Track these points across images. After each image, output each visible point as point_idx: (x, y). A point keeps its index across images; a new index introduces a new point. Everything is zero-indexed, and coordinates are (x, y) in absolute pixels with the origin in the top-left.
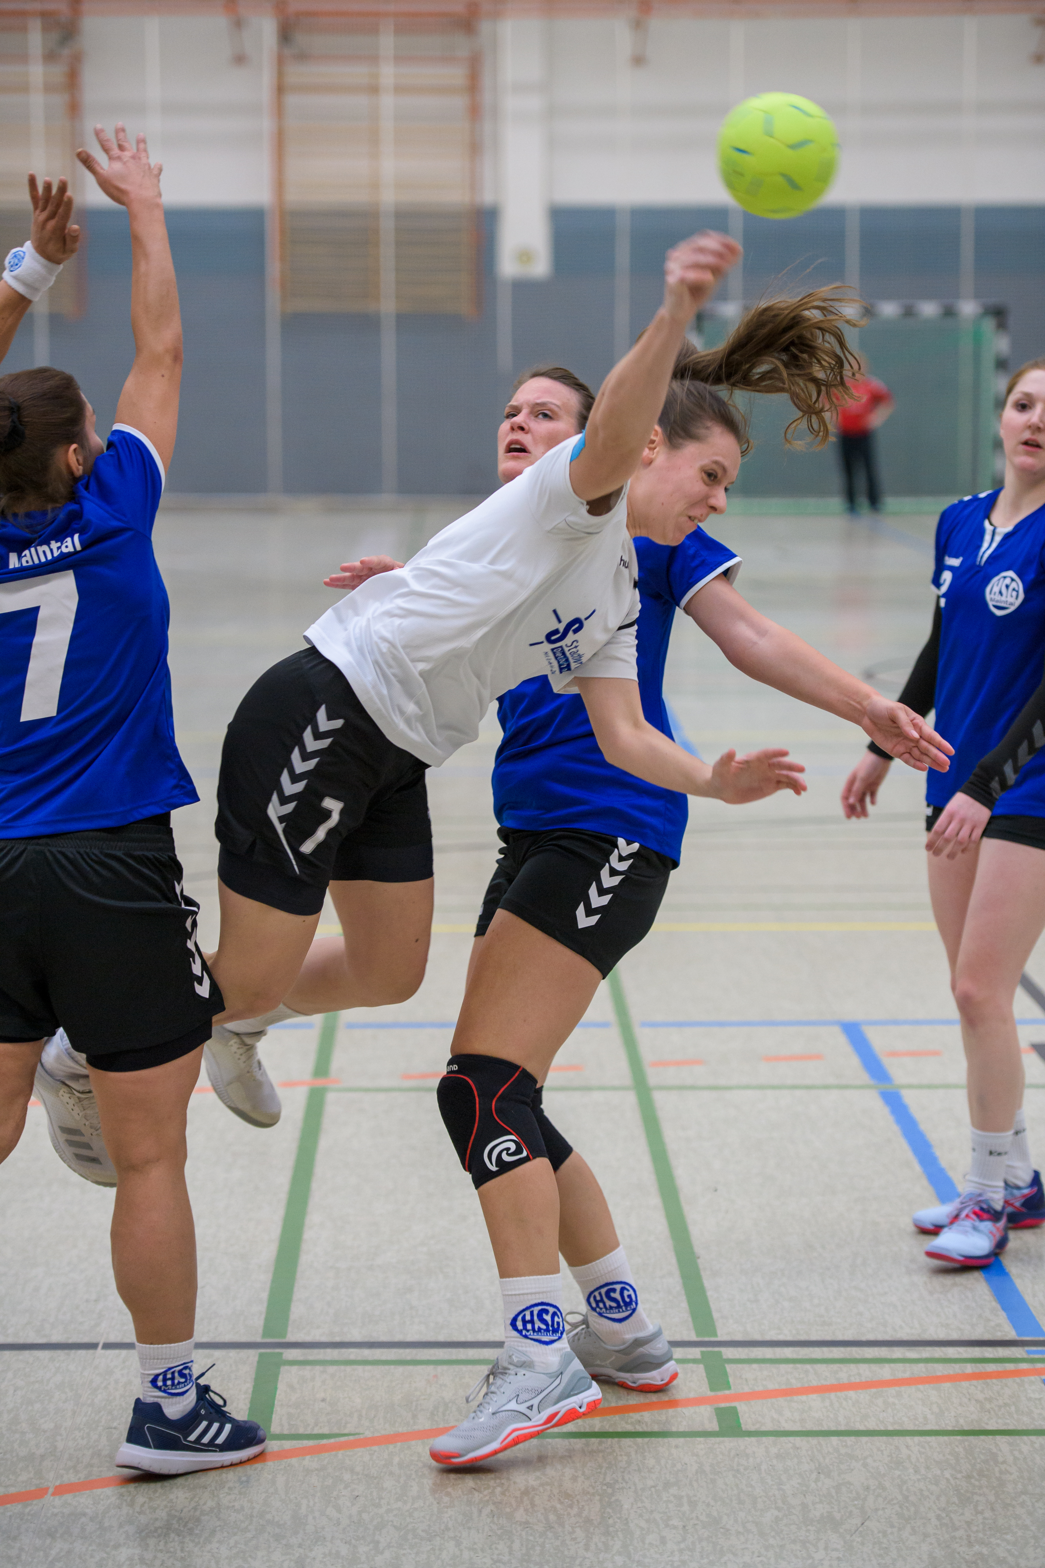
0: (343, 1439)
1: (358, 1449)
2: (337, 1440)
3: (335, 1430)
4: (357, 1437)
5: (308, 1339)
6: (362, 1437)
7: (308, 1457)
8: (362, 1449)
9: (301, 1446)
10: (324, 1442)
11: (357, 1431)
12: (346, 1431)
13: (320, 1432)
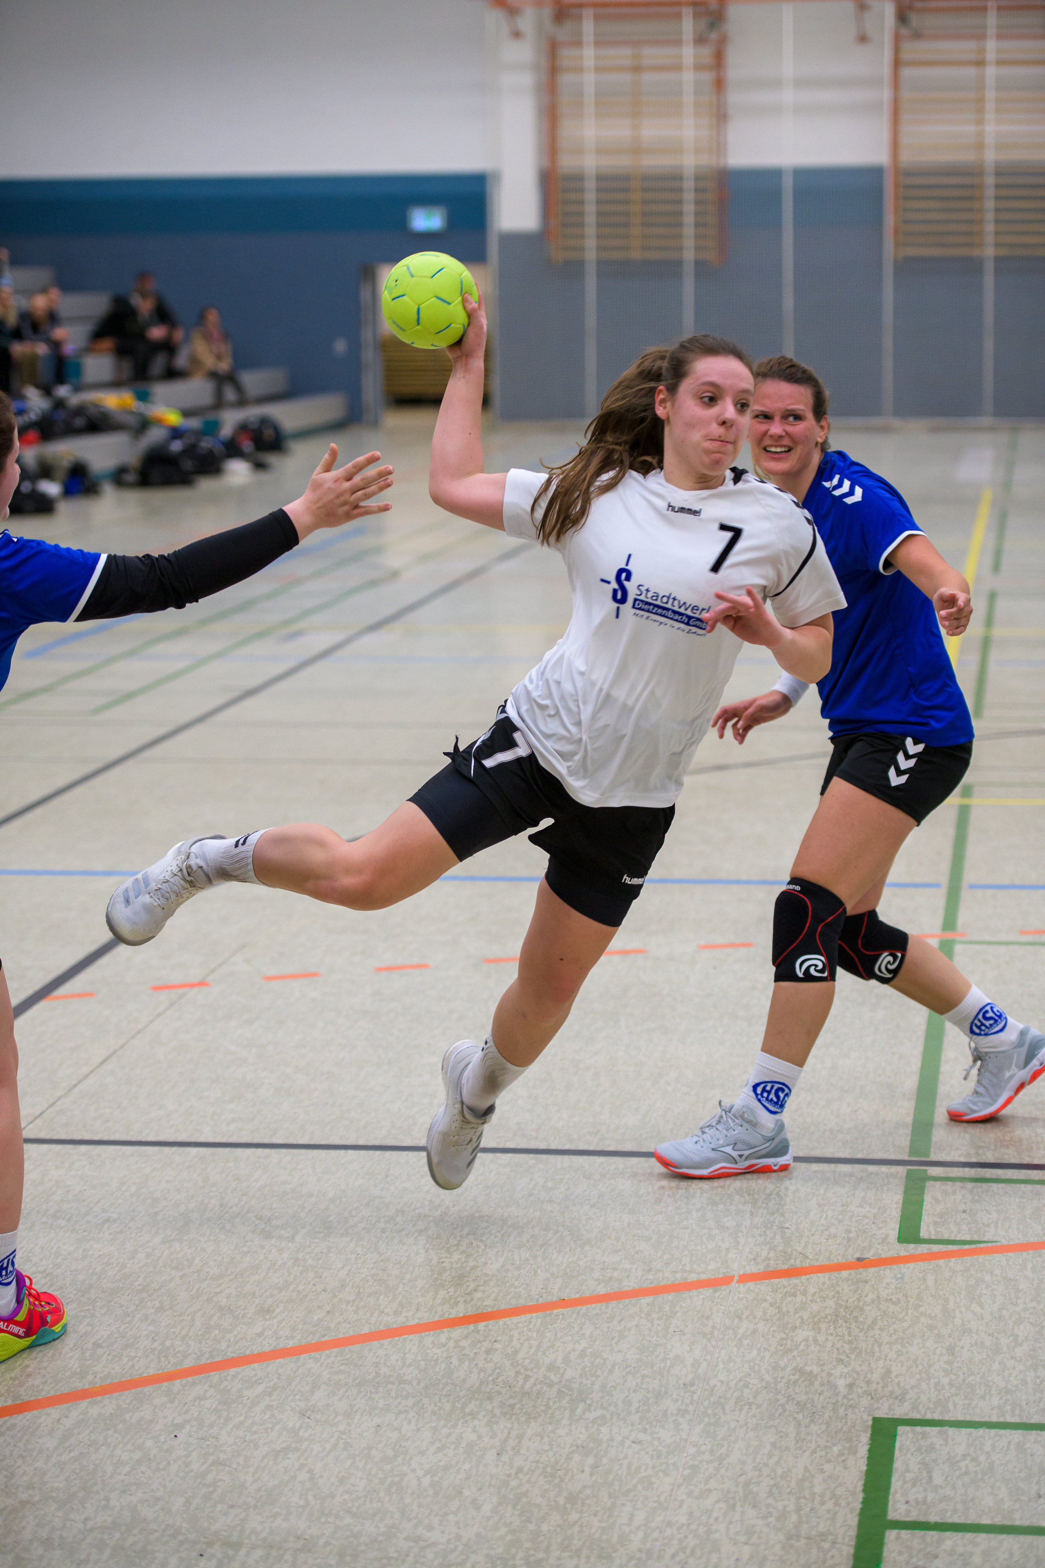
0: (982, 1245)
1: (997, 1255)
2: (978, 1246)
3: (976, 1238)
4: (994, 1244)
5: (949, 1159)
6: (999, 1244)
7: (953, 1260)
8: (1000, 1255)
9: (946, 1250)
10: (967, 1247)
11: (995, 1239)
12: (985, 1239)
13: (963, 1238)
